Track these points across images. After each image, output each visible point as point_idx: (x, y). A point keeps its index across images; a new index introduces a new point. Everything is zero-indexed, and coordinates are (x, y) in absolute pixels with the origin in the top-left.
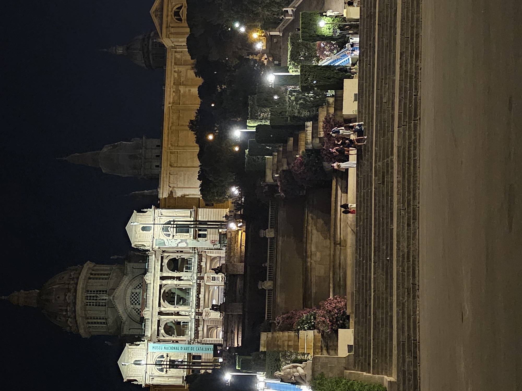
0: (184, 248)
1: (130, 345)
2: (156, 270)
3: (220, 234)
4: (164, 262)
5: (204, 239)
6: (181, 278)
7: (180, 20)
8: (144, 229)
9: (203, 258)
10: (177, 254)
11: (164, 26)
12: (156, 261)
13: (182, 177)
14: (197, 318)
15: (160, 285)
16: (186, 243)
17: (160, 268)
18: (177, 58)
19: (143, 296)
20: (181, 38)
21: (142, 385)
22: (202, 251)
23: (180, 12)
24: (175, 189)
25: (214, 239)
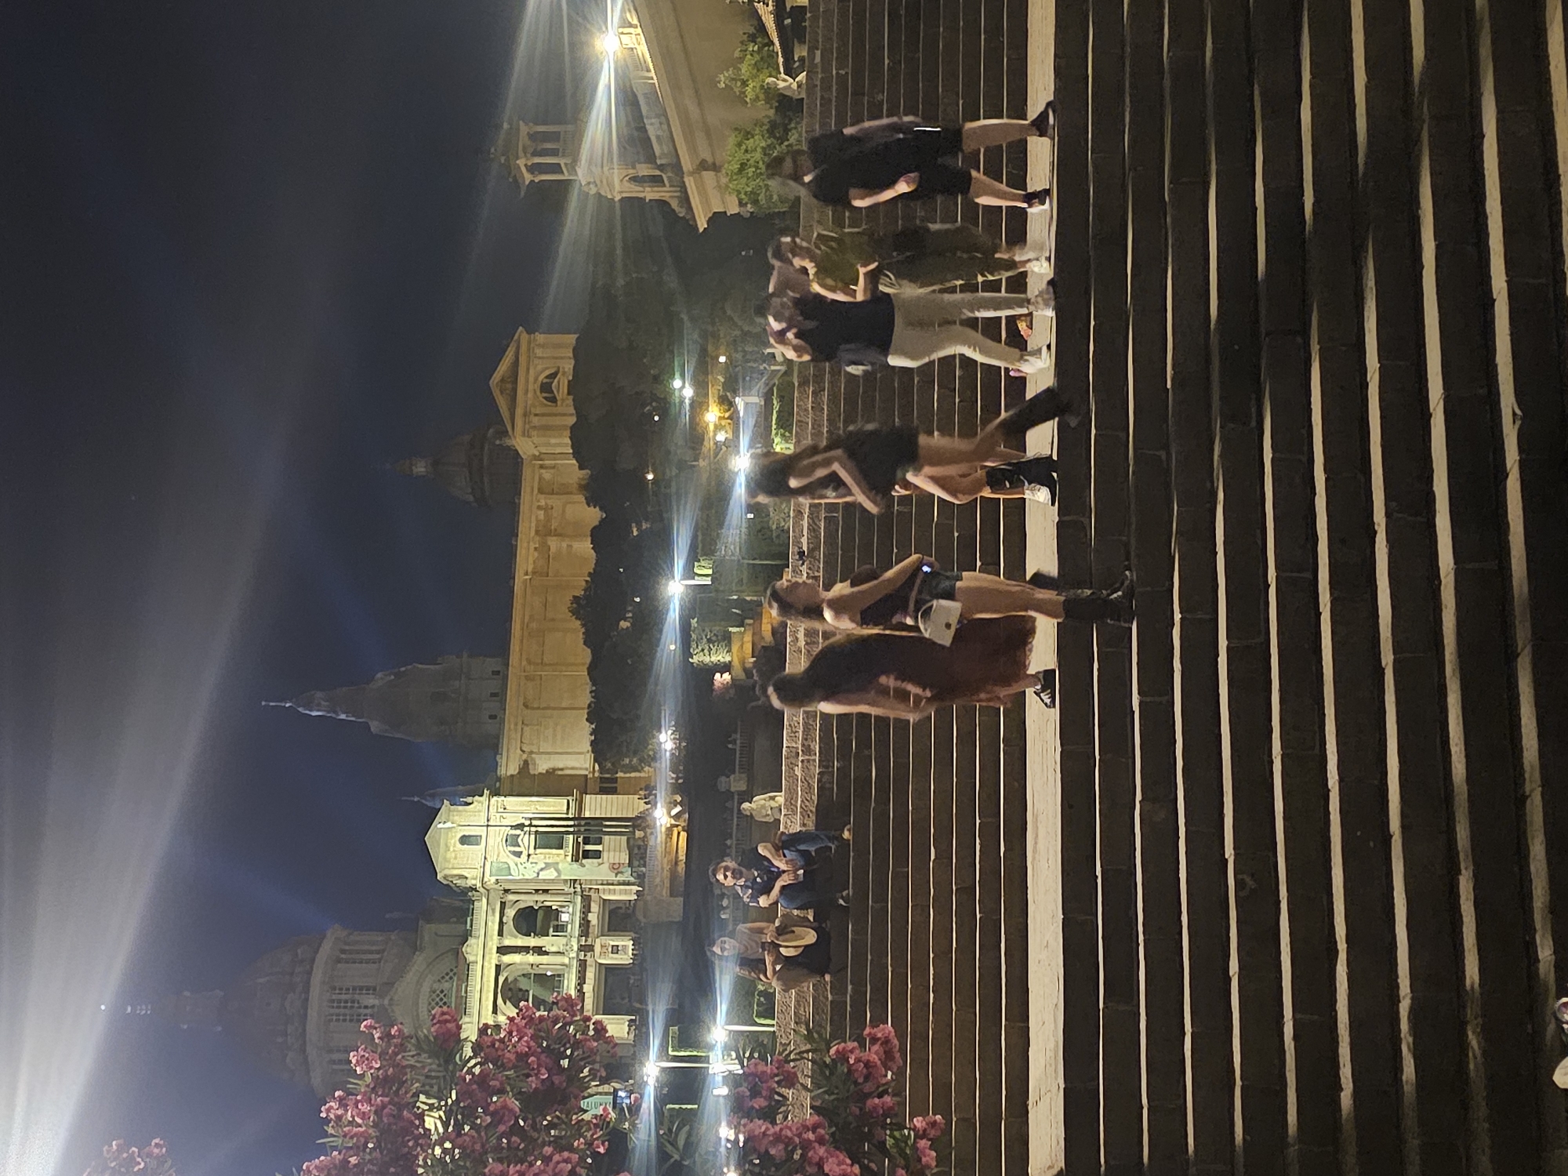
0: (552, 881)
2: (489, 933)
3: (631, 849)
4: (506, 915)
5: (595, 861)
6: (543, 950)
7: (553, 400)
8: (465, 840)
9: (592, 904)
10: (536, 898)
11: (519, 411)
12: (490, 912)
13: (551, 730)
15: (497, 966)
16: (557, 870)
17: (496, 927)
18: (544, 479)
19: (459, 990)
20: (550, 437)
22: (590, 889)
23: (553, 385)
24: (533, 756)
25: (617, 861)
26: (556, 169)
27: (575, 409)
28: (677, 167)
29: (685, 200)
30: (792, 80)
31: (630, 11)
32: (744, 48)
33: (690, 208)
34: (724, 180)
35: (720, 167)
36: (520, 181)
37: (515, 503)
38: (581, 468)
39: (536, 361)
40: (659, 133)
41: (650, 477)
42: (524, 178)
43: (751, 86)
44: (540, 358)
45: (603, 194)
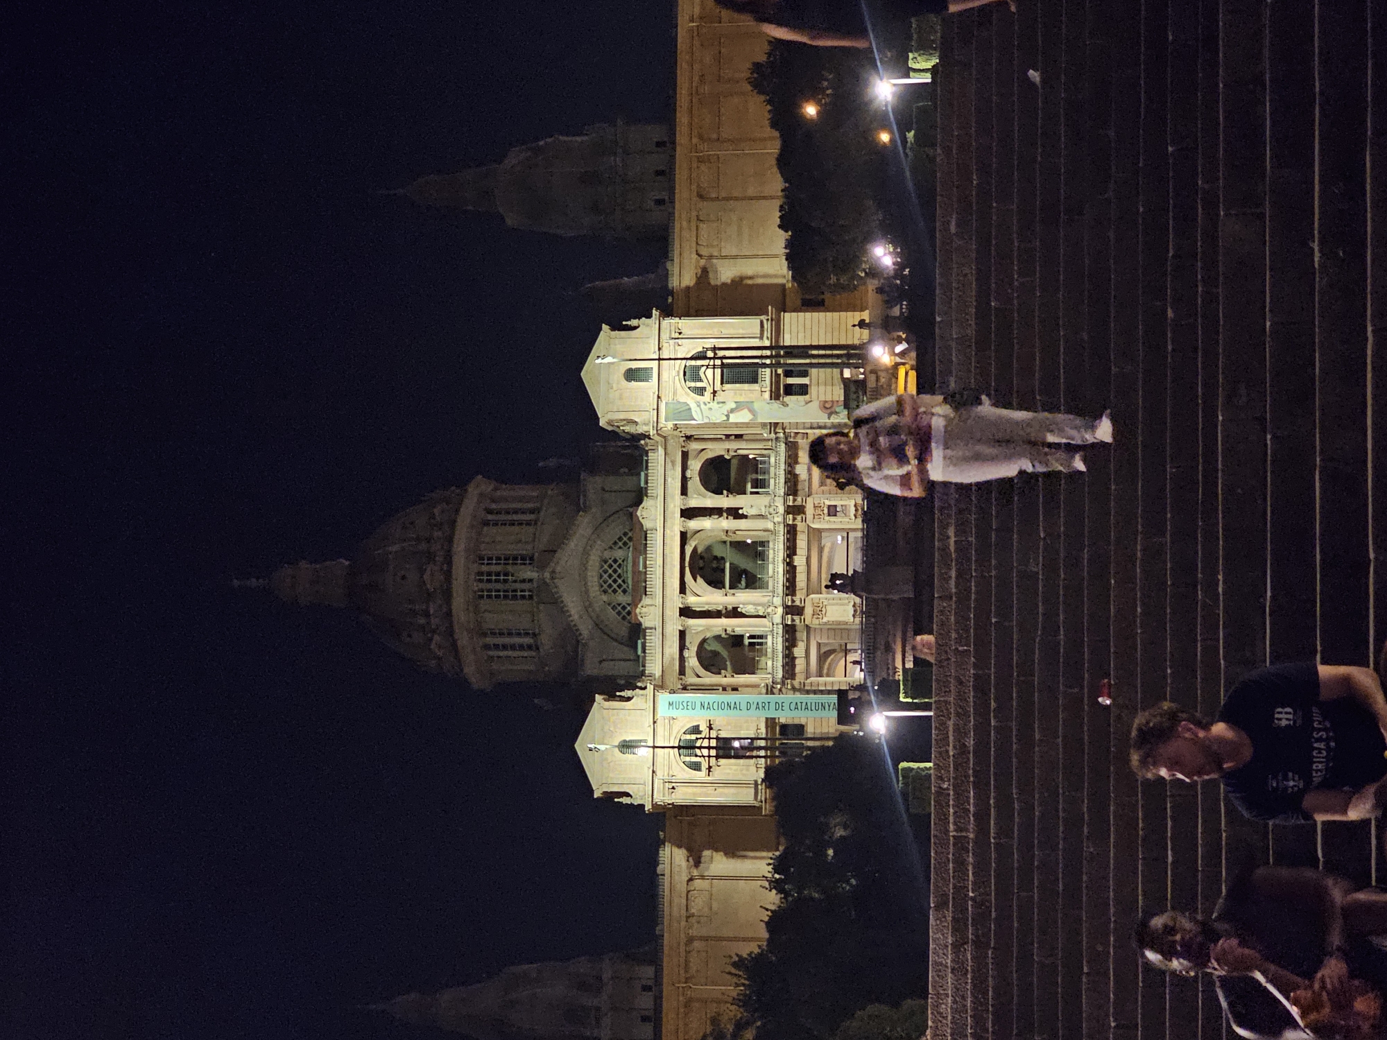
0: (747, 425)
1: (605, 700)
2: (669, 491)
3: (846, 383)
4: (691, 468)
5: (801, 398)
6: (740, 512)
8: (632, 375)
9: (800, 453)
10: (727, 445)
12: (669, 464)
13: (734, 226)
14: (789, 623)
15: (681, 532)
16: (752, 411)
17: (680, 484)
19: (635, 564)
21: (642, 806)
22: (797, 433)
24: (715, 261)
25: (829, 398)
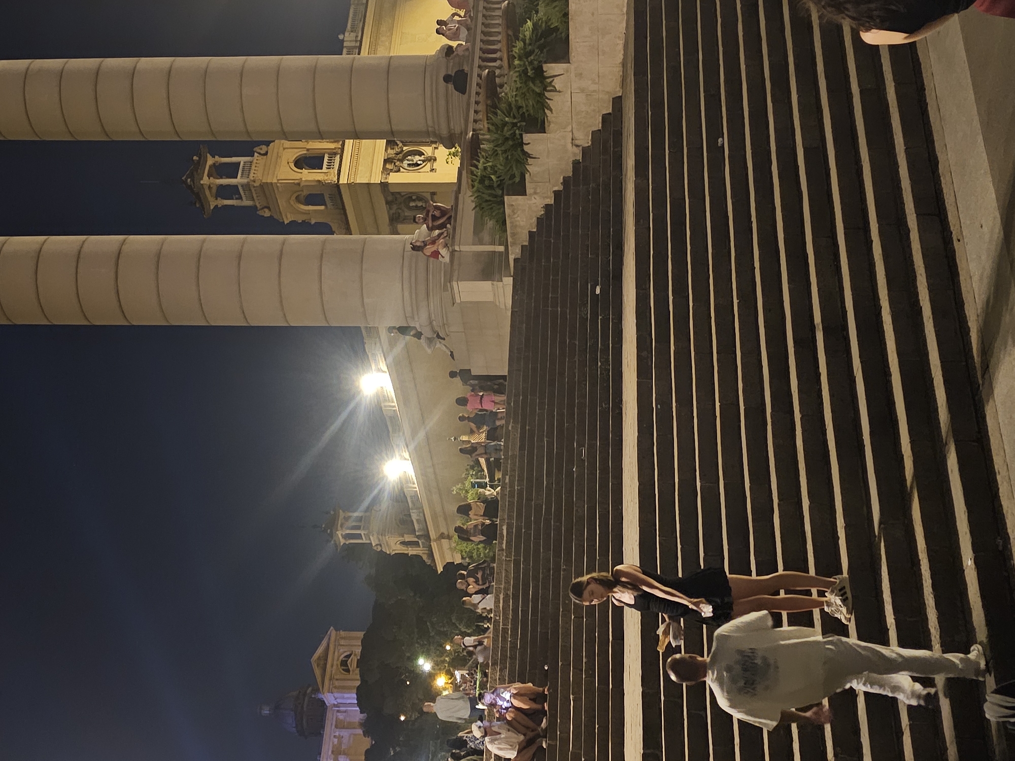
7: (348, 671)
11: (327, 677)
18: (339, 719)
20: (344, 693)
23: (348, 662)
26: (359, 536)
27: (360, 676)
28: (427, 537)
29: (431, 555)
30: (493, 490)
31: (405, 452)
32: (467, 473)
33: (433, 560)
34: (454, 545)
35: (452, 537)
36: (338, 543)
37: (321, 734)
38: (361, 713)
39: (339, 647)
40: (418, 518)
41: (402, 718)
42: (340, 543)
43: (470, 493)
44: (341, 645)
45: (384, 550)
